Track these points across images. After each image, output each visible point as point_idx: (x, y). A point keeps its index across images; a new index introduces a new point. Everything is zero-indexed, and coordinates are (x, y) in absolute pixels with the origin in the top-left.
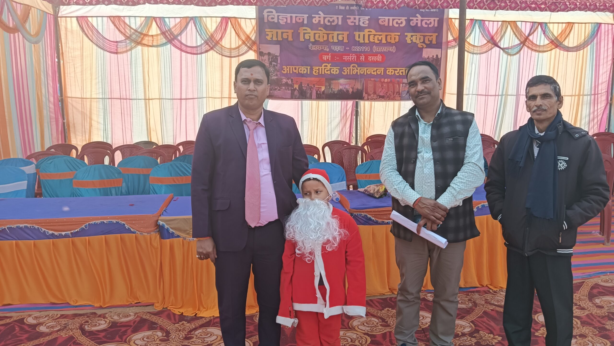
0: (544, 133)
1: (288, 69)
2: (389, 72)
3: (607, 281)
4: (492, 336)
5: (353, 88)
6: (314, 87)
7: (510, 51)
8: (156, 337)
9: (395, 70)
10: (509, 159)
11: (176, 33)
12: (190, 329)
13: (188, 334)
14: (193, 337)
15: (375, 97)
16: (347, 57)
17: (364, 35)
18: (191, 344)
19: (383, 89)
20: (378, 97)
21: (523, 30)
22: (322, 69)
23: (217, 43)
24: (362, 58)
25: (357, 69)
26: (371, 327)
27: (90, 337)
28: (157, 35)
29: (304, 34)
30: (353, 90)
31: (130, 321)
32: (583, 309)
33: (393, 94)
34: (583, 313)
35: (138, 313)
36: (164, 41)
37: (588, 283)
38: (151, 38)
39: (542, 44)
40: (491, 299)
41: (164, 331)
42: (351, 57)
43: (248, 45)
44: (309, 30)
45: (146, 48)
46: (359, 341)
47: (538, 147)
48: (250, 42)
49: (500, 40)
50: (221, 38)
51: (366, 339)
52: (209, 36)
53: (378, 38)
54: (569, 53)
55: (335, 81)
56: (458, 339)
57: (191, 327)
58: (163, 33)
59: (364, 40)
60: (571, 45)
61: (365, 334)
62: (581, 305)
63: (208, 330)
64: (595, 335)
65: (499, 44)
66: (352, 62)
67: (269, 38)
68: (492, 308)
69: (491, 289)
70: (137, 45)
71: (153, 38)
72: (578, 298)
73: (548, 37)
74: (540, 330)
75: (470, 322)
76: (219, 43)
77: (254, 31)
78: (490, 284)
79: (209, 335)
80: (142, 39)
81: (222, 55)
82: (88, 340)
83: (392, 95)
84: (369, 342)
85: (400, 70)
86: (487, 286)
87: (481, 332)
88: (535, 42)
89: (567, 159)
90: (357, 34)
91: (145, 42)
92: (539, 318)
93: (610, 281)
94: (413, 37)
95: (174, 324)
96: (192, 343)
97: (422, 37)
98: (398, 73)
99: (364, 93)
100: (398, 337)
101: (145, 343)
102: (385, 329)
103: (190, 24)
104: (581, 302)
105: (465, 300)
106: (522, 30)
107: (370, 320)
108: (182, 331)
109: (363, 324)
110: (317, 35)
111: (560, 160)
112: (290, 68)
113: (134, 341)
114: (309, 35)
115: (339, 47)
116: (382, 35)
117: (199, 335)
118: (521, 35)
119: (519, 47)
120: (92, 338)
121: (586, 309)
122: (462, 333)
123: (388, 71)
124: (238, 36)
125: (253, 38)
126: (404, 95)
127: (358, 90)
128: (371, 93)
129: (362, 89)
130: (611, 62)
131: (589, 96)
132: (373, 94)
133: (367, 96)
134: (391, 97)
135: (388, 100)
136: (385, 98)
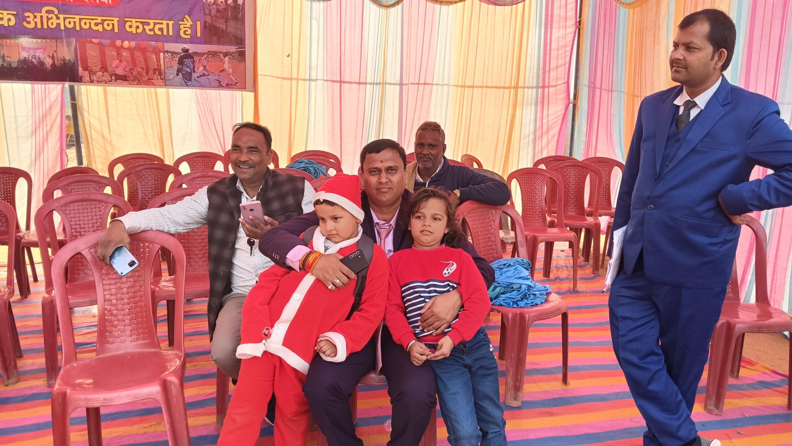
2: (131, 27)
5: (53, 58)
9: (143, 24)
15: (107, 77)
19: (121, 61)
20: (113, 78)
25: (58, 18)
30: (54, 62)
33: (147, 72)
55: (8, 41)
66: (46, 2)
83: (144, 73)
85: (155, 24)
98: (153, 30)
99: (80, 69)
123: (128, 24)
126: (172, 76)
127: (65, 63)
128: (96, 68)
129: (74, 59)
130: (574, 29)
131: (534, 90)
132: (100, 70)
133: (89, 75)
134: (142, 79)
135: (137, 84)
136: (128, 80)
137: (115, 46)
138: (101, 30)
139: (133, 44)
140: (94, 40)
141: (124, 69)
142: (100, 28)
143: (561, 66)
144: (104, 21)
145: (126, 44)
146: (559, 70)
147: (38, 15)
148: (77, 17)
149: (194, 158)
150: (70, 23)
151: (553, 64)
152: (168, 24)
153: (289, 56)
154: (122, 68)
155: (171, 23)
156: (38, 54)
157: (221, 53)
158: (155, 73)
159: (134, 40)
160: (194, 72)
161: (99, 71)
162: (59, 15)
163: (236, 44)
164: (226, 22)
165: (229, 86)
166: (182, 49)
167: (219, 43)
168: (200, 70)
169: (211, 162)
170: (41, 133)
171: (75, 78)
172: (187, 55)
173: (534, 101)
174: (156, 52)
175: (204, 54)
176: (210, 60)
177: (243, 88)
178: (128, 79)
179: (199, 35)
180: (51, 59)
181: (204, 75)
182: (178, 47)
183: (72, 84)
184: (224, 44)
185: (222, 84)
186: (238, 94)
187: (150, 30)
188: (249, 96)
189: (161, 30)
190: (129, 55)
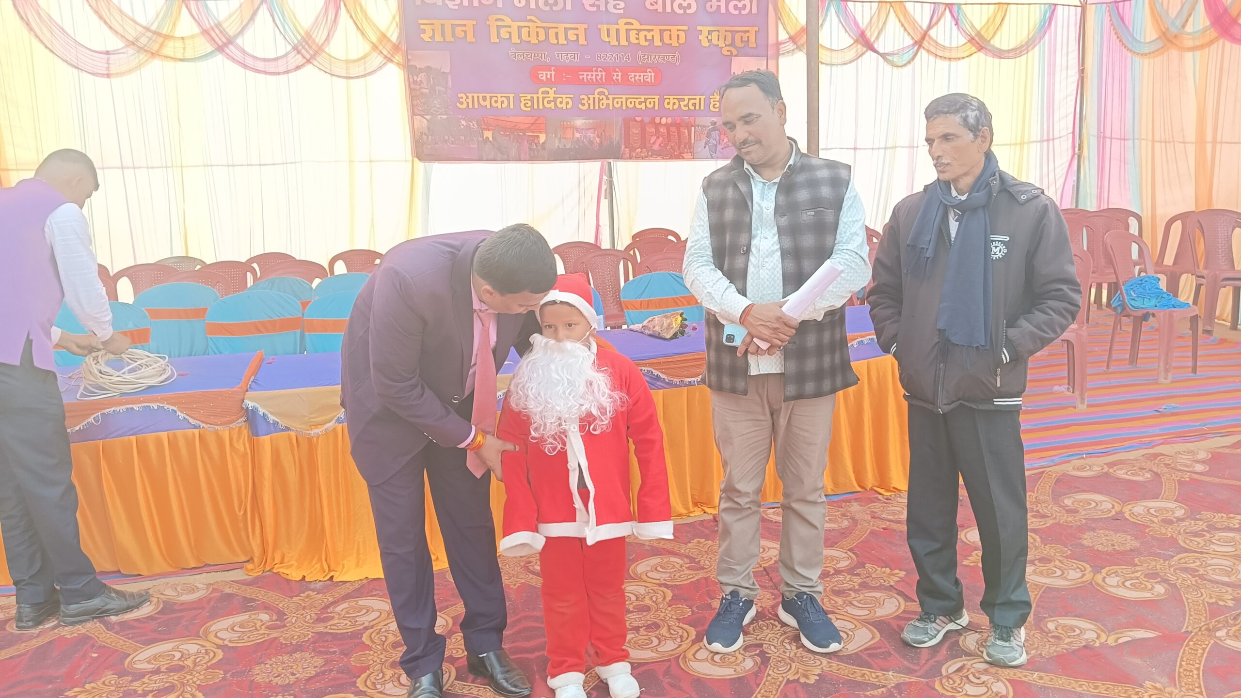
0: (966, 195)
1: (470, 100)
2: (668, 103)
3: (1081, 468)
4: (888, 570)
5: (601, 138)
6: (525, 134)
7: (895, 59)
8: (259, 624)
9: (679, 100)
10: (908, 245)
11: (231, 32)
12: (323, 604)
13: (322, 613)
14: (332, 618)
15: (644, 152)
16: (588, 75)
17: (618, 30)
18: (330, 629)
19: (658, 137)
21: (918, 18)
22: (538, 98)
23: (319, 50)
24: (617, 76)
25: (608, 99)
26: (670, 573)
27: (126, 632)
28: (192, 37)
29: (499, 28)
30: (602, 142)
31: (200, 600)
32: (1044, 516)
33: (679, 147)
34: (1045, 524)
35: (213, 584)
36: (209, 48)
37: (1050, 473)
38: (179, 44)
39: (954, 45)
40: (882, 511)
41: (272, 610)
42: (594, 73)
43: (385, 52)
44: (508, 21)
45: (170, 64)
46: (651, 598)
47: (956, 221)
48: (389, 46)
49: (877, 37)
50: (328, 39)
51: (664, 593)
52: (302, 37)
53: (645, 36)
54: (1002, 60)
56: (828, 579)
57: (326, 600)
58: (205, 32)
59: (618, 39)
60: (1005, 47)
61: (660, 585)
62: (1040, 510)
63: (360, 603)
64: (1066, 557)
65: (876, 46)
66: (599, 83)
67: (426, 37)
68: (884, 526)
69: (880, 494)
70: (150, 57)
71: (184, 43)
72: (1034, 500)
73: (965, 31)
74: (971, 555)
75: (848, 550)
76: (323, 51)
77: (394, 24)
78: (876, 484)
79: (364, 611)
80: (162, 45)
81: (332, 75)
82: (121, 639)
83: (676, 148)
84: (669, 598)
85: (689, 99)
86: (872, 489)
87: (868, 566)
88: (940, 41)
89: (1008, 239)
90: (604, 28)
91: (168, 50)
92: (968, 535)
93: (1088, 468)
94: (713, 33)
95: (291, 597)
96: (333, 627)
97: (729, 35)
98: (687, 105)
99: (623, 147)
100: (723, 579)
101: (238, 635)
102: (696, 574)
103: (260, 12)
104: (1039, 505)
105: (836, 516)
106: (916, 18)
107: (668, 561)
108: (308, 608)
109: (656, 569)
110: (524, 31)
111: (995, 241)
112: (473, 97)
113: (216, 634)
114: (509, 29)
115: (569, 55)
116: (653, 30)
117: (343, 613)
118: (914, 28)
119: (911, 52)
120: (129, 634)
121: (1048, 517)
122: (834, 569)
123: (667, 101)
124: (362, 34)
125: (394, 39)
127: (610, 142)
128: (636, 144)
129: (619, 138)
130: (1076, 78)
131: (1039, 144)
132: (640, 147)
133: (628, 152)
134: (674, 153)
137: (654, 123)
138: (644, 108)
139: (670, 120)
140: (637, 118)
141: (660, 144)
143: (1067, 116)
144: (646, 99)
145: (664, 120)
146: (1065, 120)
147: (591, 97)
148: (624, 97)
150: (617, 102)
151: (1058, 115)
152: (700, 99)
154: (658, 143)
155: (703, 97)
156: (589, 134)
158: (685, 147)
159: (670, 116)
160: (719, 142)
161: (638, 148)
162: (609, 96)
166: (711, 121)
171: (614, 155)
172: (714, 128)
173: (1039, 152)
174: (689, 126)
180: (598, 138)
181: (728, 146)
183: (610, 160)
189: (694, 105)
190: (665, 131)
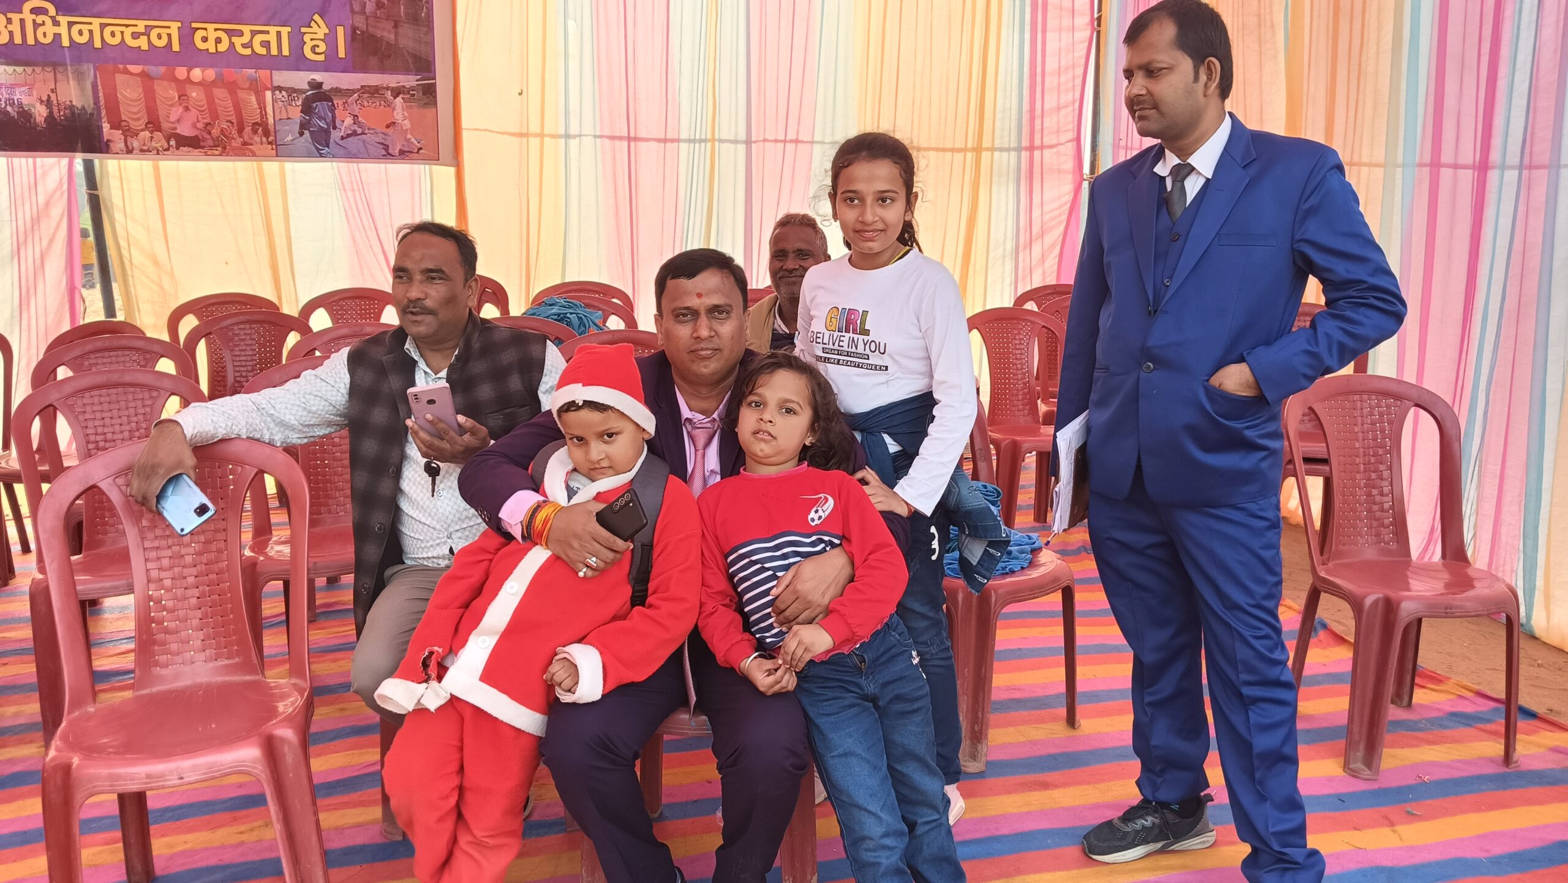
2: (205, 40)
5: (48, 103)
9: (230, 33)
15: (159, 141)
19: (187, 109)
20: (173, 143)
25: (56, 23)
30: (51, 113)
33: (240, 131)
83: (236, 136)
85: (254, 33)
98: (249, 45)
99: (106, 127)
123: (199, 35)
126: (290, 138)
127: (73, 114)
128: (137, 123)
129: (92, 106)
130: (1088, 33)
131: (1013, 154)
132: (146, 128)
133: (123, 137)
134: (230, 144)
135: (220, 155)
136: (203, 147)
137: (176, 80)
138: (145, 47)
139: (211, 74)
140: (131, 68)
142: (142, 43)
143: (1066, 106)
144: (150, 28)
145: (197, 74)
146: (1063, 112)
147: (15, 17)
148: (96, 22)
149: (339, 300)
150: (81, 33)
151: (1050, 102)
152: (279, 34)
153: (520, 94)
154: (190, 123)
155: (285, 31)
156: (18, 96)
157: (387, 88)
158: (255, 132)
159: (212, 67)
160: (335, 128)
161: (143, 130)
162: (59, 18)
163: (418, 71)
164: (396, 26)
165: (405, 155)
166: (309, 83)
167: (382, 70)
168: (345, 124)
169: (374, 309)
170: (30, 254)
171: (95, 144)
172: (318, 95)
173: (1012, 176)
175: (354, 91)
176: (365, 103)
177: (434, 158)
178: (202, 144)
179: (342, 54)
180: (44, 107)
181: (354, 134)
182: (300, 79)
183: (89, 156)
184: (393, 71)
185: (390, 151)
186: (422, 170)
187: (244, 46)
188: (445, 174)
189: (266, 44)
